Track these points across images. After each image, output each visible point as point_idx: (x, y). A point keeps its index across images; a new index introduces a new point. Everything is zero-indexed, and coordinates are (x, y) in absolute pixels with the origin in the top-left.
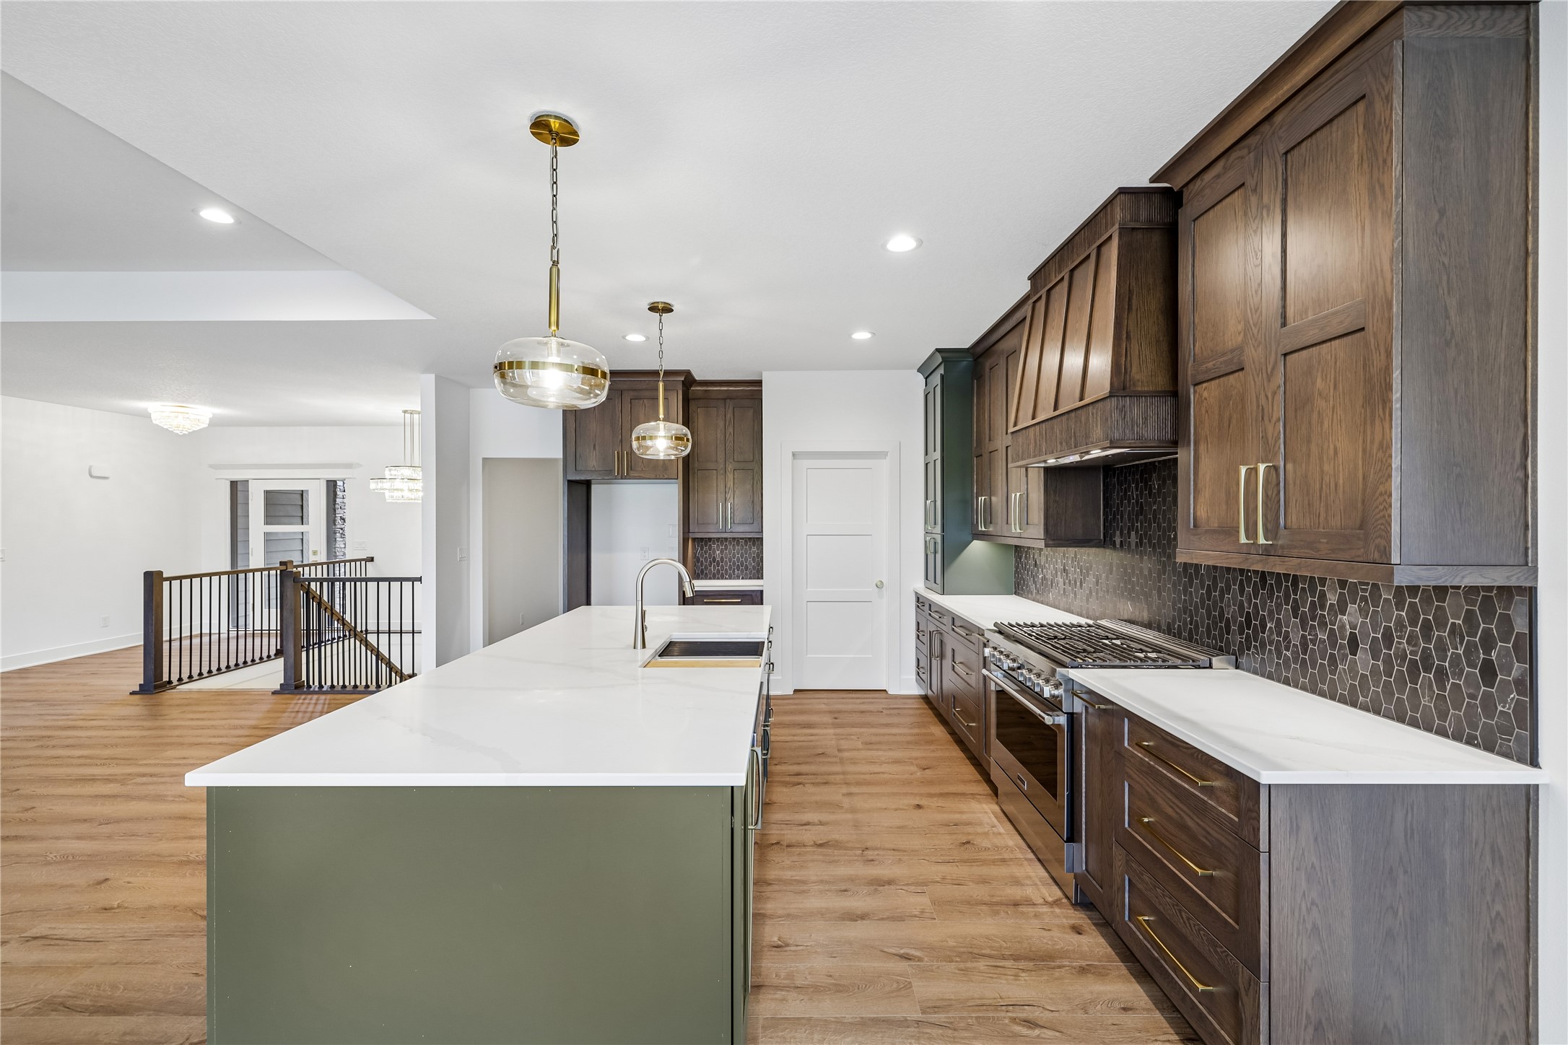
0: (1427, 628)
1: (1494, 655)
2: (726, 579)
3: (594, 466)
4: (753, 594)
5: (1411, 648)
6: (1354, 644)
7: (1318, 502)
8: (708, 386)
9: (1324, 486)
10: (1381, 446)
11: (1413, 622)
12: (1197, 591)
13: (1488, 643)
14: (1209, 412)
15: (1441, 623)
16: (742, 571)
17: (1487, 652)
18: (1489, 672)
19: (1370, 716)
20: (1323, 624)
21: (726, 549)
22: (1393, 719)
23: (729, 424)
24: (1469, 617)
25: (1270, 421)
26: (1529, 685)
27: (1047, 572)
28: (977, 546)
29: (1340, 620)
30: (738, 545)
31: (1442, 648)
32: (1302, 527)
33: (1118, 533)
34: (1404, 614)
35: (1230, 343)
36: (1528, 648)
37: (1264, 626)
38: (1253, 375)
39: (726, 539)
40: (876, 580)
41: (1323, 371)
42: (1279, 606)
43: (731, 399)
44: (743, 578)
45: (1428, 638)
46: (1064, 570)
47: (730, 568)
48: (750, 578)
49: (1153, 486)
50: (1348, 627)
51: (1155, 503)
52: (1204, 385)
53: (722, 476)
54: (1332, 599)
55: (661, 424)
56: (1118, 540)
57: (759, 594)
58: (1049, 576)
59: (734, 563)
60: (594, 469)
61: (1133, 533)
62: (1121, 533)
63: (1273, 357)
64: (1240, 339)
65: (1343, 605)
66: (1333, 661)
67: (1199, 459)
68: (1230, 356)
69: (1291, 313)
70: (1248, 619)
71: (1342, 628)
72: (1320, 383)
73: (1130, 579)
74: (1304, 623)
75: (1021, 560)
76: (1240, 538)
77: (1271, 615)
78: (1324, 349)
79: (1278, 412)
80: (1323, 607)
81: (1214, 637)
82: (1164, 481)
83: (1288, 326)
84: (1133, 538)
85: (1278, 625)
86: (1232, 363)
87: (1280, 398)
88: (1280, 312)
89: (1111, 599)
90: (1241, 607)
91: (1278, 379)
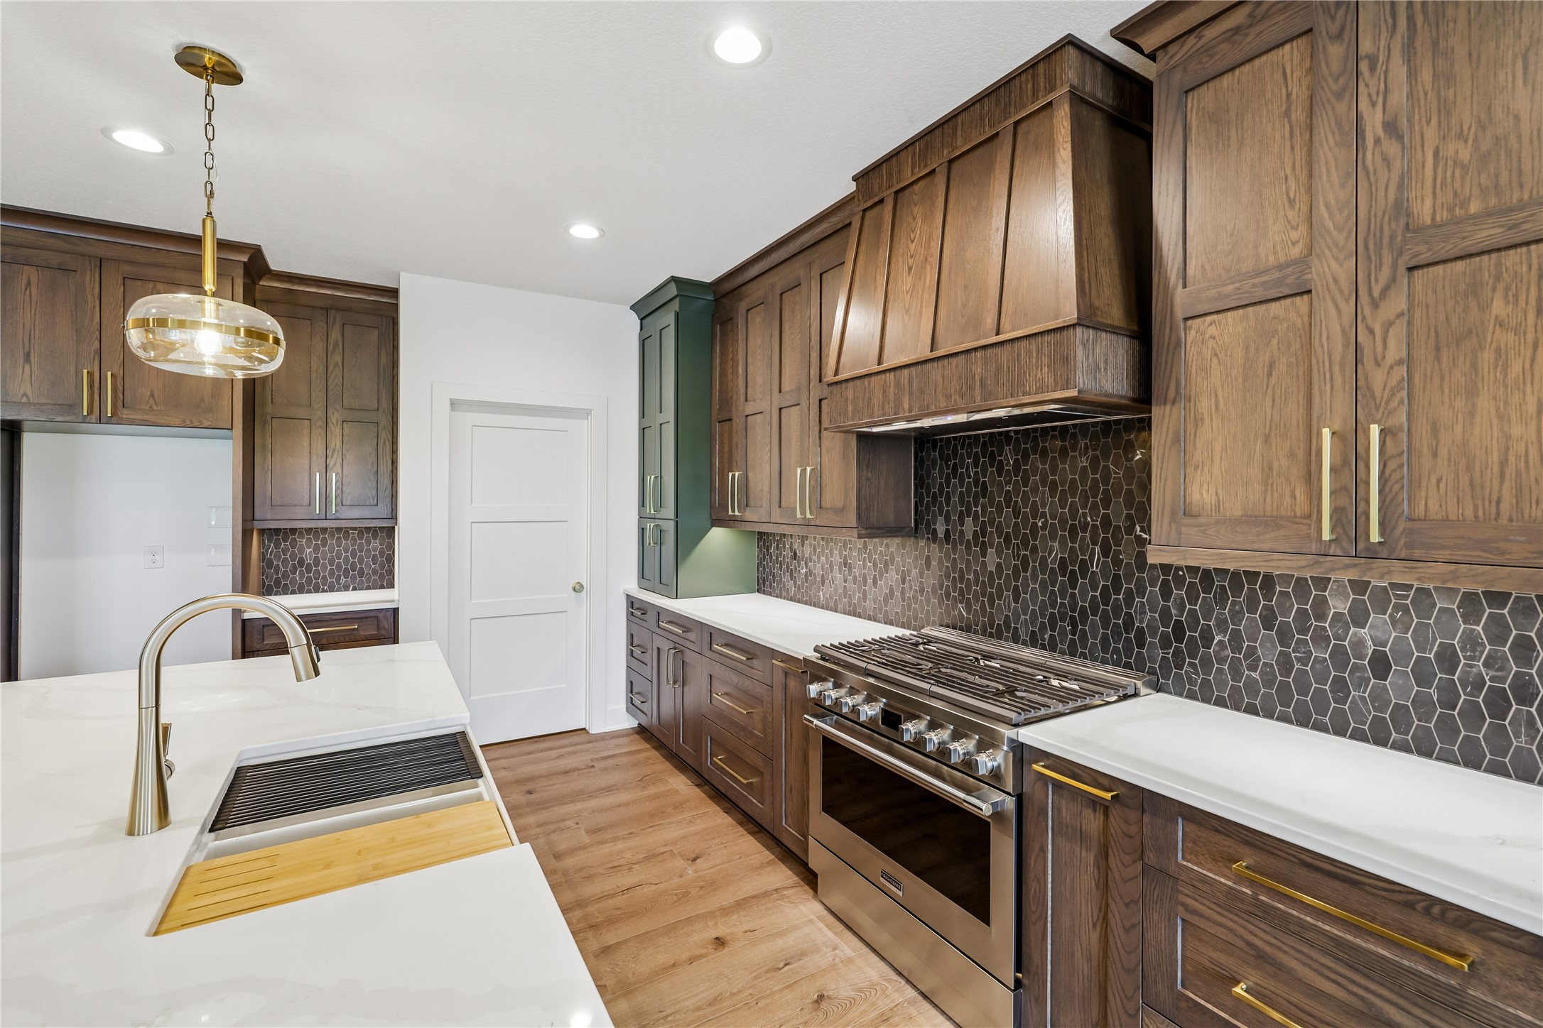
2: (324, 591)
3: (25, 395)
4: (381, 615)
5: (1492, 673)
6: (1381, 665)
7: (1496, 483)
8: (293, 283)
9: (1512, 459)
12: (1083, 594)
14: (1222, 355)
16: (354, 578)
19: (1415, 759)
20: (1320, 638)
21: (324, 545)
22: (1457, 763)
23: (334, 350)
25: (1378, 364)
27: (815, 566)
28: (717, 535)
29: (1355, 634)
30: (346, 538)
32: (1453, 517)
33: (941, 519)
34: (1479, 628)
35: (1271, 258)
37: (1207, 640)
38: (1333, 300)
39: (324, 530)
40: (572, 583)
41: (1507, 289)
42: (1236, 616)
43: (337, 310)
44: (354, 589)
46: (845, 564)
47: (332, 573)
48: (368, 588)
49: (1005, 462)
50: (1370, 643)
51: (1008, 483)
52: (1209, 319)
53: (320, 431)
54: (1339, 605)
55: (210, 303)
56: (941, 528)
57: (390, 615)
58: (818, 571)
59: (339, 566)
60: (24, 400)
61: (969, 521)
62: (947, 520)
63: (1386, 273)
64: (1296, 252)
65: (1359, 617)
66: (1341, 686)
67: (1198, 421)
68: (1276, 275)
69: (1424, 210)
70: (1179, 630)
71: (1359, 644)
72: (1498, 307)
73: (962, 577)
74: (1284, 637)
75: (768, 550)
76: (1314, 533)
77: (1222, 625)
78: (1512, 257)
79: (1395, 350)
80: (1321, 616)
81: (1116, 651)
82: (1026, 456)
83: (1420, 230)
84: (969, 526)
85: (1236, 638)
86: (1280, 282)
87: (1399, 330)
88: (1401, 209)
89: (928, 601)
90: (1166, 614)
91: (1397, 303)
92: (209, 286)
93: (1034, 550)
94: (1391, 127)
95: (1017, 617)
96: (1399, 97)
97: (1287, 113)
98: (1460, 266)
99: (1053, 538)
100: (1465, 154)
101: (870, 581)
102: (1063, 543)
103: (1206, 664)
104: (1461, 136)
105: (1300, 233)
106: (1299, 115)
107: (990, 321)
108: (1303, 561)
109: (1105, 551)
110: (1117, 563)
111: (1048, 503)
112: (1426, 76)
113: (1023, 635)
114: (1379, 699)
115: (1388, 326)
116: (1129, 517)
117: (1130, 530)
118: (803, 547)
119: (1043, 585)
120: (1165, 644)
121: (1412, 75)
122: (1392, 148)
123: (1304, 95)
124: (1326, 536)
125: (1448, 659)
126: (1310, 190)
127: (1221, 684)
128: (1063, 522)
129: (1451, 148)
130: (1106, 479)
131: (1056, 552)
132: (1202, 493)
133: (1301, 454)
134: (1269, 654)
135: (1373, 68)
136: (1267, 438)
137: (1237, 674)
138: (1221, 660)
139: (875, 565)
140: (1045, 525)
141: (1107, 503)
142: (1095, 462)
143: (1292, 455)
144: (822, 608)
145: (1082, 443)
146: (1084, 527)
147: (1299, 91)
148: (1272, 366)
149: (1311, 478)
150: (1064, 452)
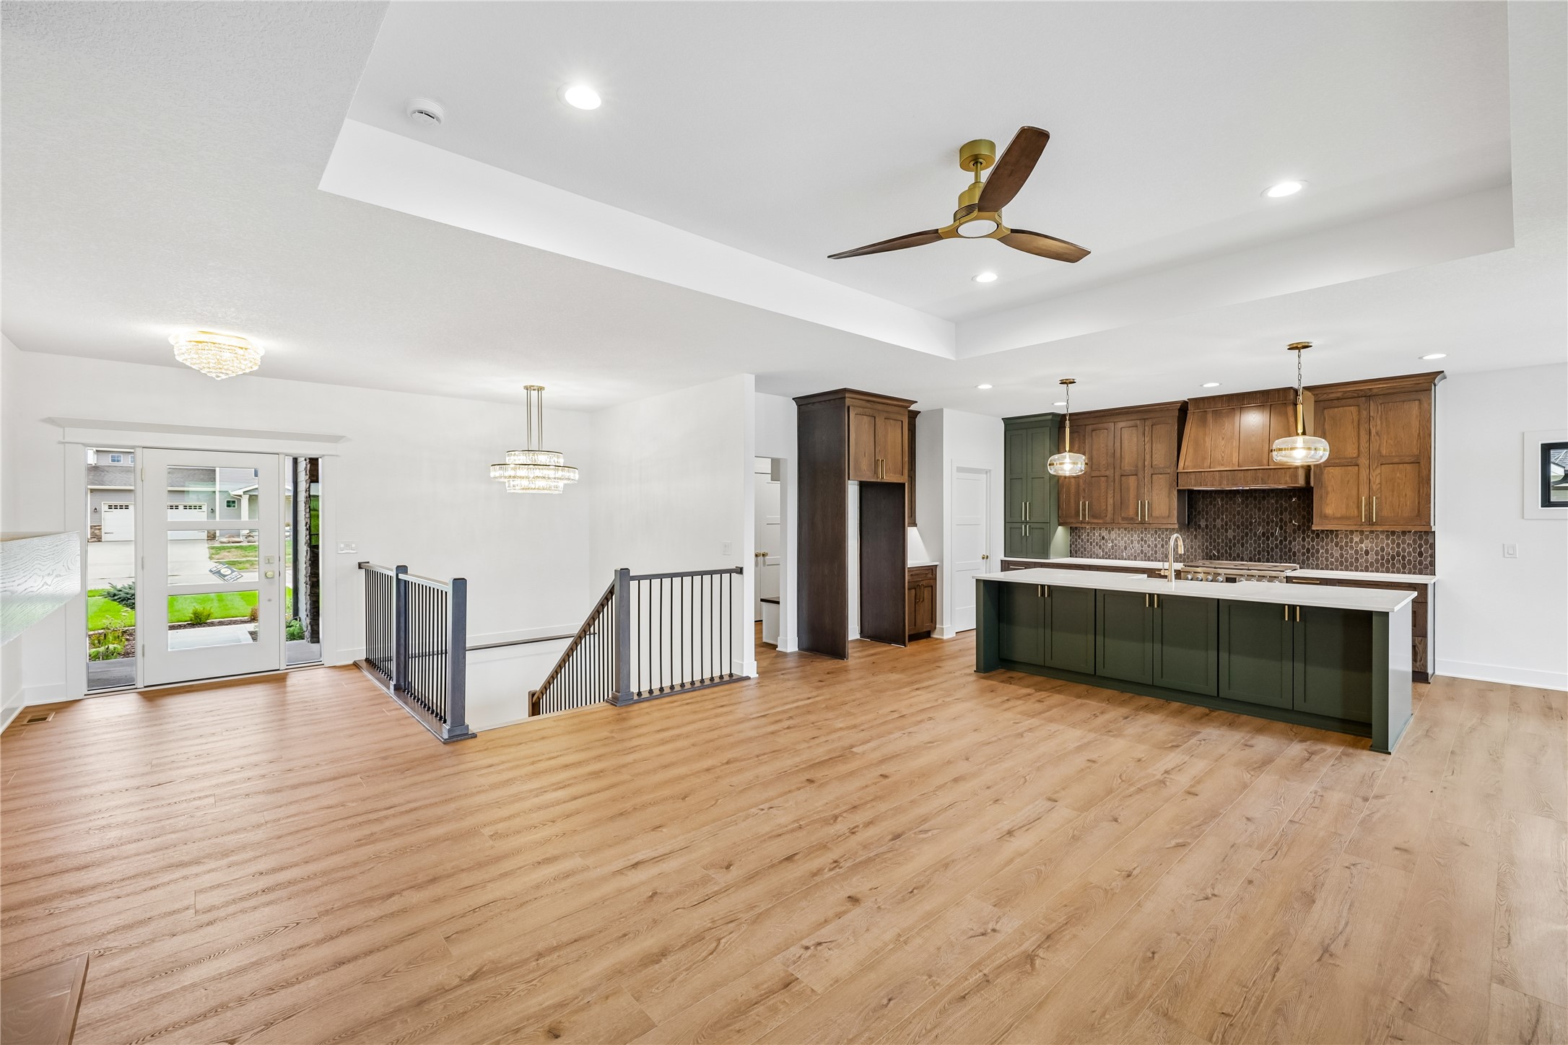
0: (1398, 545)
1: (1422, 549)
5: (1392, 551)
6: (1367, 553)
7: (1397, 509)
9: (1400, 505)
10: (1426, 495)
11: (1393, 543)
12: (1272, 543)
13: (1420, 546)
14: (1334, 477)
15: (1404, 542)
17: (1420, 549)
18: (1421, 554)
20: (1352, 548)
24: (1414, 540)
25: (1374, 484)
26: (1433, 556)
28: (1060, 530)
29: (1361, 546)
31: (1404, 550)
32: (1390, 516)
33: (1202, 521)
34: (1389, 541)
35: (1349, 456)
36: (1433, 546)
37: (1318, 551)
38: (1364, 468)
41: (1400, 472)
42: (1327, 545)
45: (1398, 547)
50: (1364, 548)
52: (1331, 467)
54: (1356, 539)
56: (1203, 524)
58: (1122, 544)
61: (1218, 521)
62: (1207, 520)
63: (1376, 464)
64: (1355, 456)
65: (1361, 541)
66: (1357, 559)
67: (1327, 493)
68: (1350, 460)
69: (1384, 452)
70: (1308, 550)
71: (1361, 548)
72: (1398, 475)
73: (1215, 541)
74: (1341, 548)
75: (1079, 537)
76: (1359, 520)
77: (1322, 547)
78: (1401, 466)
79: (1378, 481)
80: (1352, 542)
81: (1285, 559)
82: (1247, 499)
83: (1383, 456)
84: (1219, 523)
85: (1327, 551)
86: (1351, 462)
87: (1379, 477)
88: (1379, 451)
89: (1195, 551)
90: (1303, 547)
91: (1378, 471)
92: (1067, 449)
93: (1251, 530)
94: (1377, 433)
95: (1243, 553)
96: (1379, 428)
97: (1353, 422)
98: (1391, 465)
99: (1259, 524)
100: (1392, 443)
101: (1159, 546)
102: (1264, 527)
103: (1317, 559)
104: (1391, 439)
105: (1356, 451)
106: (1356, 424)
107: (1265, 461)
108: (1357, 526)
109: (1281, 528)
110: (1285, 532)
111: (1256, 514)
112: (1384, 424)
113: (1245, 558)
114: (1367, 561)
115: (1376, 476)
116: (1290, 518)
117: (1291, 522)
118: (1109, 534)
119: (1255, 541)
120: (1304, 554)
121: (1381, 423)
122: (1378, 438)
123: (1357, 420)
124: (1363, 521)
125: (1382, 549)
126: (1359, 442)
127: (1322, 564)
128: (1264, 520)
129: (1390, 441)
130: (1281, 507)
131: (1261, 530)
132: (1329, 511)
133: (1356, 502)
134: (1337, 554)
135: (1373, 419)
136: (1347, 498)
137: (1327, 560)
138: (1322, 557)
139: (1163, 540)
140: (1255, 522)
141: (1281, 514)
142: (1277, 502)
143: (1353, 502)
144: (1126, 559)
145: (1272, 495)
146: (1273, 521)
147: (1356, 419)
148: (1348, 481)
149: (1359, 507)
150: (1264, 498)
